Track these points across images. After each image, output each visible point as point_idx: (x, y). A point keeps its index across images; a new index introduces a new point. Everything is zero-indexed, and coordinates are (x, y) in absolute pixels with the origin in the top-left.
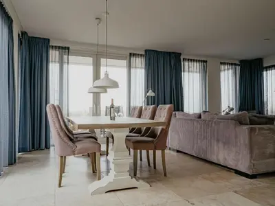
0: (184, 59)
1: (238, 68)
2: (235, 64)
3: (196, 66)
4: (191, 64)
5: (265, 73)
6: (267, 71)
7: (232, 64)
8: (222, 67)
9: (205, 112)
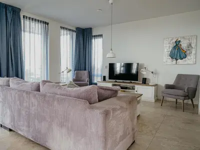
0: (24, 16)
1: (75, 34)
2: (72, 31)
3: (37, 27)
4: (33, 24)
5: (93, 40)
6: (94, 39)
7: (70, 30)
8: (62, 31)
9: (44, 82)
